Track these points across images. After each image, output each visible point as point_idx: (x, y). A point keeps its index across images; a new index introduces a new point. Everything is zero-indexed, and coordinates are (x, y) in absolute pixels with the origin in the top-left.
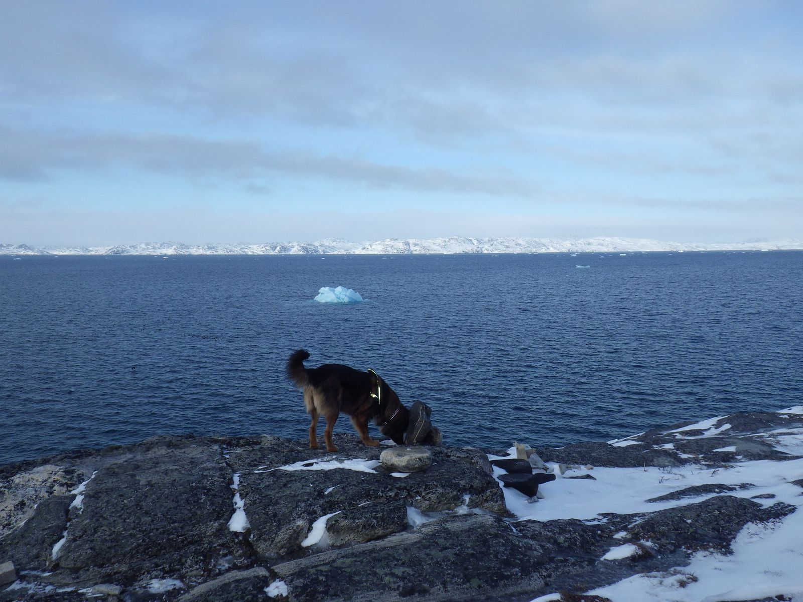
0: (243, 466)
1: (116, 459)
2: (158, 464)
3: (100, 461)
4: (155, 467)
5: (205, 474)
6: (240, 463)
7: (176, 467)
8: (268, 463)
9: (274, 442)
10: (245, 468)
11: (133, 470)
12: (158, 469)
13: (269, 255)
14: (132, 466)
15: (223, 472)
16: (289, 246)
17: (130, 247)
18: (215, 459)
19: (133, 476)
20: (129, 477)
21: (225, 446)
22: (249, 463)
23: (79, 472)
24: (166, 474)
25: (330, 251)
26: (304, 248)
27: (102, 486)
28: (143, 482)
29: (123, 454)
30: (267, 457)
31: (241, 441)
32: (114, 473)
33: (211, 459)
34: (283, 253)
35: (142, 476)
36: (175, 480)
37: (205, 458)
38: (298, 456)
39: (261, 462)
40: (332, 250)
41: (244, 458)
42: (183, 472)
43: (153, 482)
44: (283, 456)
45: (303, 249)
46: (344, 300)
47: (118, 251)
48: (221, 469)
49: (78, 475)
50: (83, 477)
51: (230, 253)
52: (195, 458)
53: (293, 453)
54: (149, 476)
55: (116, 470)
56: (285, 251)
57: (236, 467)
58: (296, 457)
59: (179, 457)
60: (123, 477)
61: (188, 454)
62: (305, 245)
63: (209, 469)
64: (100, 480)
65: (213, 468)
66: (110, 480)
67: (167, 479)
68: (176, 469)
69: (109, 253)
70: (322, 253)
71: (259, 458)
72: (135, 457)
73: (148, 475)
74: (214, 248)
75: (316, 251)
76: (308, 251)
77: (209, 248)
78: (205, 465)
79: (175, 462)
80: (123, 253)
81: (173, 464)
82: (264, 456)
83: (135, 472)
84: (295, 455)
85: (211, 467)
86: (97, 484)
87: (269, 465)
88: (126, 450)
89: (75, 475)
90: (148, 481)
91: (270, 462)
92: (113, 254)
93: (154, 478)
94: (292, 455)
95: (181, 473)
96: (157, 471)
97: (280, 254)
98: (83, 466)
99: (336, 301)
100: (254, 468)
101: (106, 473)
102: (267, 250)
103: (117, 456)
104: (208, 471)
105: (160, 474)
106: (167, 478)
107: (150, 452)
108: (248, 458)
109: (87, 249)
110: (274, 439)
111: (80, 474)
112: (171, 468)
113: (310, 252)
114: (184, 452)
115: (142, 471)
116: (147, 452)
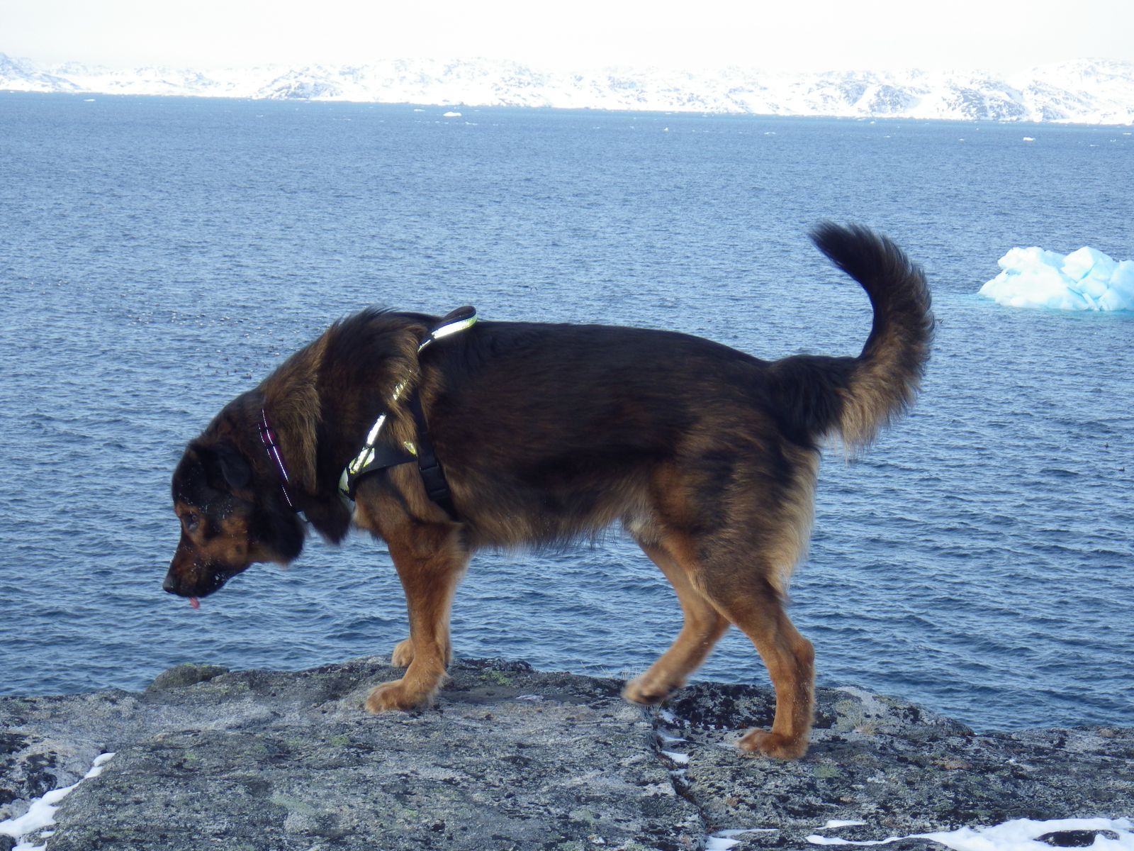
0: (753, 807)
1: (199, 716)
2: (370, 750)
3: (132, 718)
4: (359, 762)
5: (576, 816)
6: (738, 790)
7: (449, 774)
8: (873, 808)
9: (894, 724)
10: (760, 817)
11: (262, 763)
12: (368, 772)
13: (833, 119)
14: (260, 747)
15: (658, 822)
16: (912, 89)
17: (343, 74)
18: (626, 762)
19: (258, 788)
20: (241, 790)
21: (668, 717)
22: (783, 799)
23: (36, 749)
24: (403, 796)
25: (1067, 112)
26: (969, 98)
27: (121, 816)
28: (297, 821)
29: (227, 696)
30: (864, 782)
31: (743, 704)
32: (179, 766)
33: (604, 757)
34: (888, 114)
35: (296, 790)
36: (438, 828)
37: (579, 753)
38: (1014, 795)
39: (838, 801)
40: (1078, 105)
41: (761, 775)
42: (478, 797)
43: (341, 827)
44: (946, 787)
45: (966, 99)
46: (1102, 303)
47: (302, 87)
48: (651, 807)
49: (33, 759)
50: (49, 771)
51: (688, 108)
52: (535, 746)
53: (992, 777)
54: (327, 797)
55: (191, 756)
56: (894, 104)
57: (719, 806)
58: (1003, 795)
59: (464, 735)
60: (213, 788)
61: (506, 727)
62: (974, 87)
63: (598, 800)
64: (119, 789)
65: (615, 799)
66: (161, 794)
67: (405, 819)
68: (445, 781)
69: (270, 93)
70: (1037, 118)
71: (830, 781)
72: (276, 714)
73: (322, 793)
74: (632, 85)
75: (1016, 110)
76: (982, 110)
77: (616, 84)
78: (578, 780)
79: (445, 751)
80: (317, 93)
81: (434, 758)
82: (850, 777)
83: (271, 773)
84: (998, 786)
85: (607, 794)
86: (103, 803)
87: (876, 816)
88: (241, 685)
89: (22, 756)
90: (319, 819)
91: (883, 806)
92: (284, 98)
93: (346, 809)
94: (984, 786)
95: (467, 800)
96: (363, 781)
97: (878, 115)
98: (57, 726)
99: (1066, 304)
100: (803, 822)
101: (147, 766)
102: (826, 98)
103: (202, 703)
104: (591, 808)
105: (377, 793)
106: (406, 813)
107: (342, 703)
108: (775, 774)
109: (200, 77)
110: (894, 711)
111: (41, 757)
112: (425, 774)
113: (991, 114)
114: (488, 717)
115: (300, 773)
116: (329, 703)
